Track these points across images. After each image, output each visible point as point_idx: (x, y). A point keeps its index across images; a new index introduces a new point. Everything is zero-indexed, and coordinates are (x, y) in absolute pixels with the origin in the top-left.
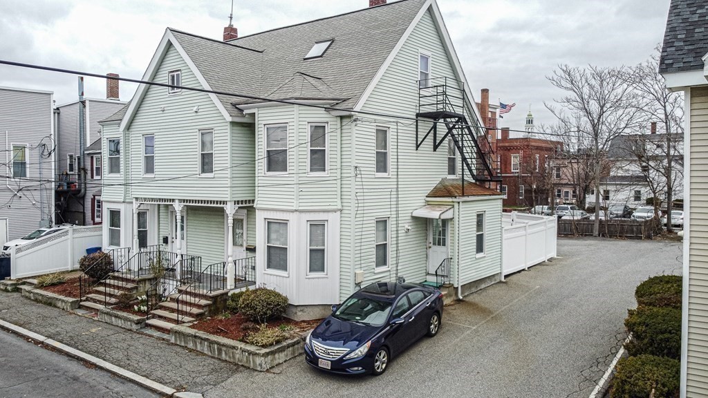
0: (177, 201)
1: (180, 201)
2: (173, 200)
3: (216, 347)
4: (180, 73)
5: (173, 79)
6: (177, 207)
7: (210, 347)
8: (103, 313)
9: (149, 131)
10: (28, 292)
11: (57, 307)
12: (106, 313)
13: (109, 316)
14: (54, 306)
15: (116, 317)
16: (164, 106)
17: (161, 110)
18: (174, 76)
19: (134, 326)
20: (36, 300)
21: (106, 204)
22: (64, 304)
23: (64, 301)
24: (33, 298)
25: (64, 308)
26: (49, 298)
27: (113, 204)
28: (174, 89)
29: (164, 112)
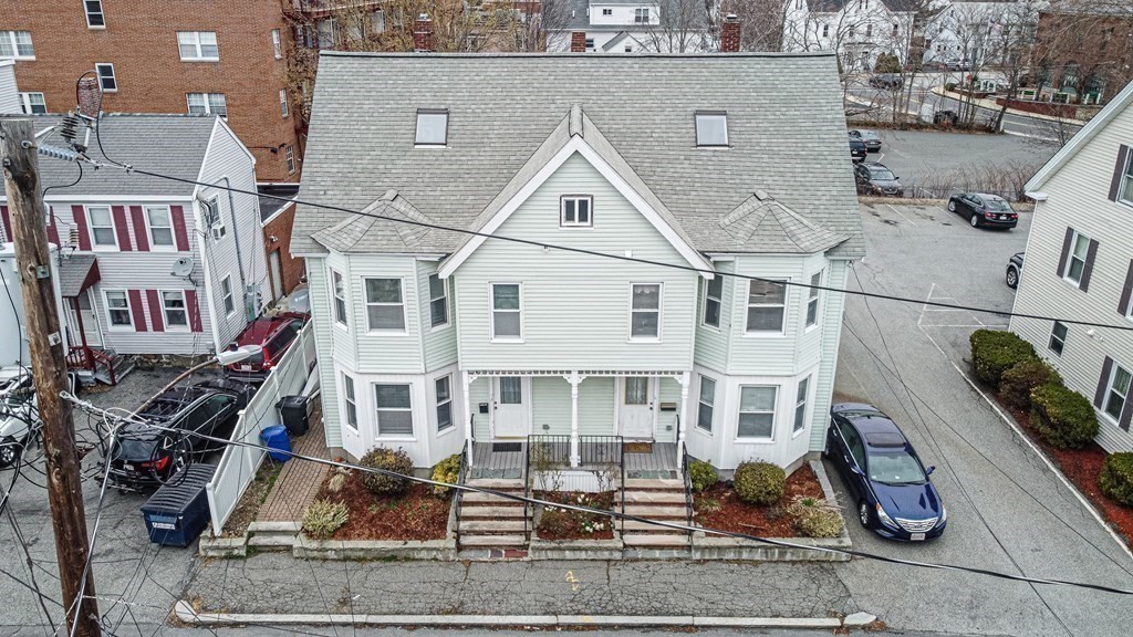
1: (582, 371)
2: (567, 371)
3: (777, 551)
4: (589, 199)
5: (570, 205)
6: (574, 379)
7: (766, 553)
8: (543, 549)
9: (507, 277)
10: (316, 550)
11: (413, 559)
12: (549, 549)
13: (557, 552)
14: (406, 558)
15: (574, 550)
16: (548, 243)
17: (540, 249)
18: (573, 202)
19: (618, 555)
20: (347, 558)
21: (366, 376)
22: (435, 553)
23: (437, 550)
24: (335, 557)
25: (437, 557)
26: (389, 551)
27: (388, 376)
28: (573, 221)
29: (549, 253)
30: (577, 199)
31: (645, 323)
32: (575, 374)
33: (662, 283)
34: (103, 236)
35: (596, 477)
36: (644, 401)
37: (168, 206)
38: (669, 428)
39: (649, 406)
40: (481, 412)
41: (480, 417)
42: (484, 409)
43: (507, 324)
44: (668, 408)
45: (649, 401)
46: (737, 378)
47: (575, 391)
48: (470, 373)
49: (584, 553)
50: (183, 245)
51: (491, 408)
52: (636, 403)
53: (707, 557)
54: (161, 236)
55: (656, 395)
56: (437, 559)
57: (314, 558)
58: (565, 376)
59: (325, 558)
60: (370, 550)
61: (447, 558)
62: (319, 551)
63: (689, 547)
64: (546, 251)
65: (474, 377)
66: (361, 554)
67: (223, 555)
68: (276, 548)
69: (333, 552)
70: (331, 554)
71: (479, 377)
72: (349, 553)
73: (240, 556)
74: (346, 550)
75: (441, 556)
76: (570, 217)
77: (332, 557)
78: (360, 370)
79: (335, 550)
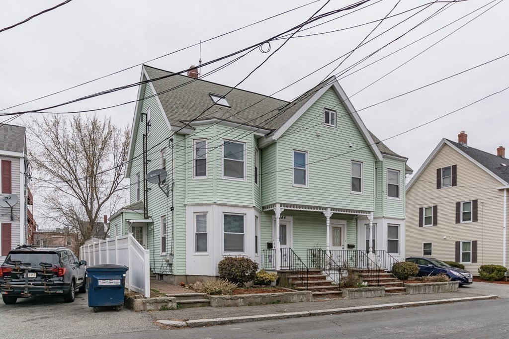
0: (329, 210)
1: (332, 209)
2: (326, 208)
4: (335, 113)
6: (328, 214)
8: (353, 292)
9: (301, 148)
10: (231, 299)
11: (290, 302)
12: (356, 291)
13: (359, 293)
14: (285, 302)
15: (367, 291)
16: (320, 132)
17: (316, 134)
18: (328, 113)
19: (384, 292)
20: (250, 304)
21: (220, 207)
22: (301, 297)
23: (303, 294)
24: (243, 304)
25: (303, 300)
26: (276, 297)
27: (233, 208)
28: (328, 123)
29: (320, 137)
30: (330, 112)
31: (356, 184)
33: (362, 163)
36: (340, 244)
39: (342, 247)
40: (268, 248)
42: (270, 246)
43: (300, 177)
44: (351, 247)
45: (342, 244)
46: (386, 220)
47: (328, 221)
48: (281, 205)
52: (336, 245)
53: (415, 293)
55: (346, 239)
56: (303, 302)
57: (229, 306)
58: (324, 211)
59: (236, 305)
60: (264, 297)
61: (308, 300)
62: (232, 299)
63: (405, 290)
64: (319, 136)
65: (283, 209)
66: (259, 300)
67: (159, 308)
68: (195, 305)
69: (242, 300)
70: (240, 301)
71: (285, 210)
72: (252, 299)
73: (173, 309)
74: (250, 297)
75: (305, 299)
76: (327, 121)
77: (240, 304)
78: (218, 202)
79: (243, 298)
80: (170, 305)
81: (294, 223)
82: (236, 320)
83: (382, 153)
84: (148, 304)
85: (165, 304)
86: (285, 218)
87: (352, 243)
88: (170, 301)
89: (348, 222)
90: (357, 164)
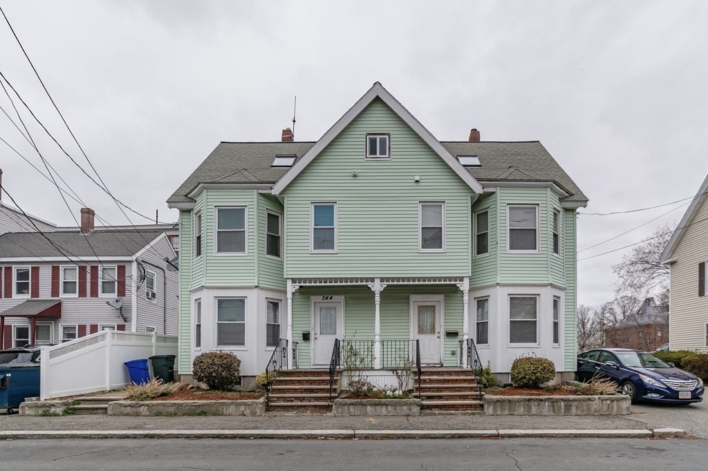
1: (382, 280)
2: (372, 280)
3: (562, 404)
4: (387, 137)
5: (373, 142)
6: (377, 287)
7: (553, 406)
8: (345, 404)
9: (325, 197)
10: (130, 406)
11: (222, 415)
12: (352, 404)
13: (359, 407)
14: (215, 414)
15: (376, 405)
16: (356, 171)
17: (350, 174)
18: (375, 140)
19: (416, 410)
20: (159, 414)
21: (211, 290)
22: (243, 408)
23: (246, 404)
24: (147, 413)
25: (245, 413)
26: (199, 406)
27: (228, 291)
28: (376, 154)
29: (358, 178)
30: (378, 137)
31: (432, 238)
32: (377, 282)
33: (444, 202)
34: (69, 287)
35: (395, 377)
36: (433, 331)
37: (116, 266)
38: (453, 353)
39: (437, 335)
40: (304, 339)
41: (302, 345)
42: (306, 337)
43: (324, 239)
44: (452, 334)
45: (437, 331)
46: (506, 288)
47: (377, 298)
48: (294, 281)
49: (384, 408)
50: (122, 293)
51: (312, 336)
52: (427, 333)
53: (499, 413)
54: (108, 287)
55: (442, 323)
56: (245, 415)
57: (127, 415)
58: (370, 284)
59: (137, 415)
60: (181, 405)
61: (254, 414)
62: (133, 407)
63: (482, 406)
64: (355, 176)
65: (297, 286)
66: (172, 409)
67: (40, 413)
68: (95, 412)
69: (146, 408)
70: (144, 410)
71: (301, 287)
72: (161, 408)
73: (56, 415)
74: (159, 404)
75: (248, 411)
76: (373, 152)
77: (144, 414)
78: (206, 285)
79: (148, 405)
80: (53, 410)
81: (346, 304)
82: (23, 435)
83: (479, 180)
84: (26, 408)
85: (47, 409)
86: (331, 298)
87: (452, 328)
88: (53, 405)
89: (445, 296)
90: (432, 206)
